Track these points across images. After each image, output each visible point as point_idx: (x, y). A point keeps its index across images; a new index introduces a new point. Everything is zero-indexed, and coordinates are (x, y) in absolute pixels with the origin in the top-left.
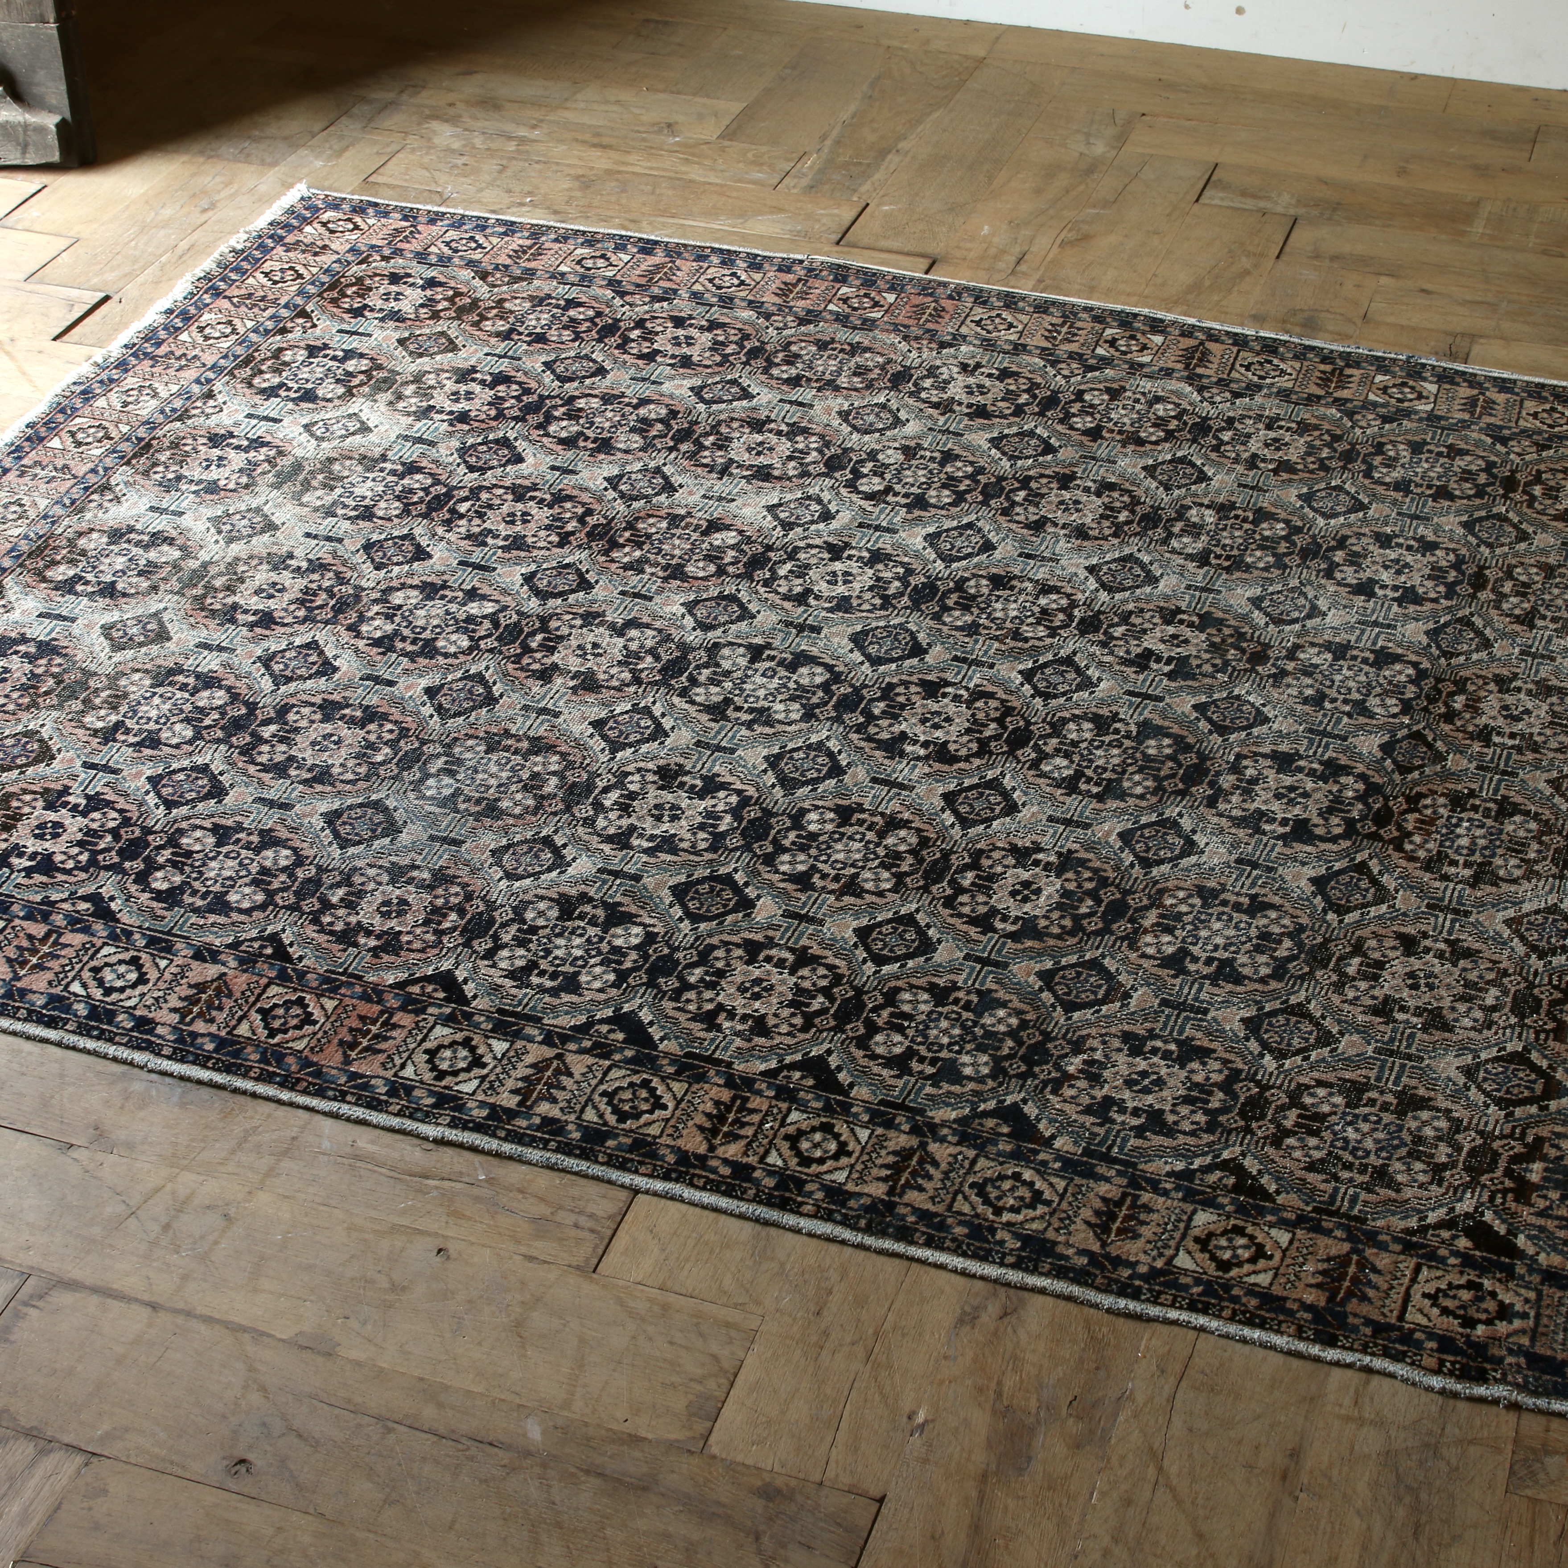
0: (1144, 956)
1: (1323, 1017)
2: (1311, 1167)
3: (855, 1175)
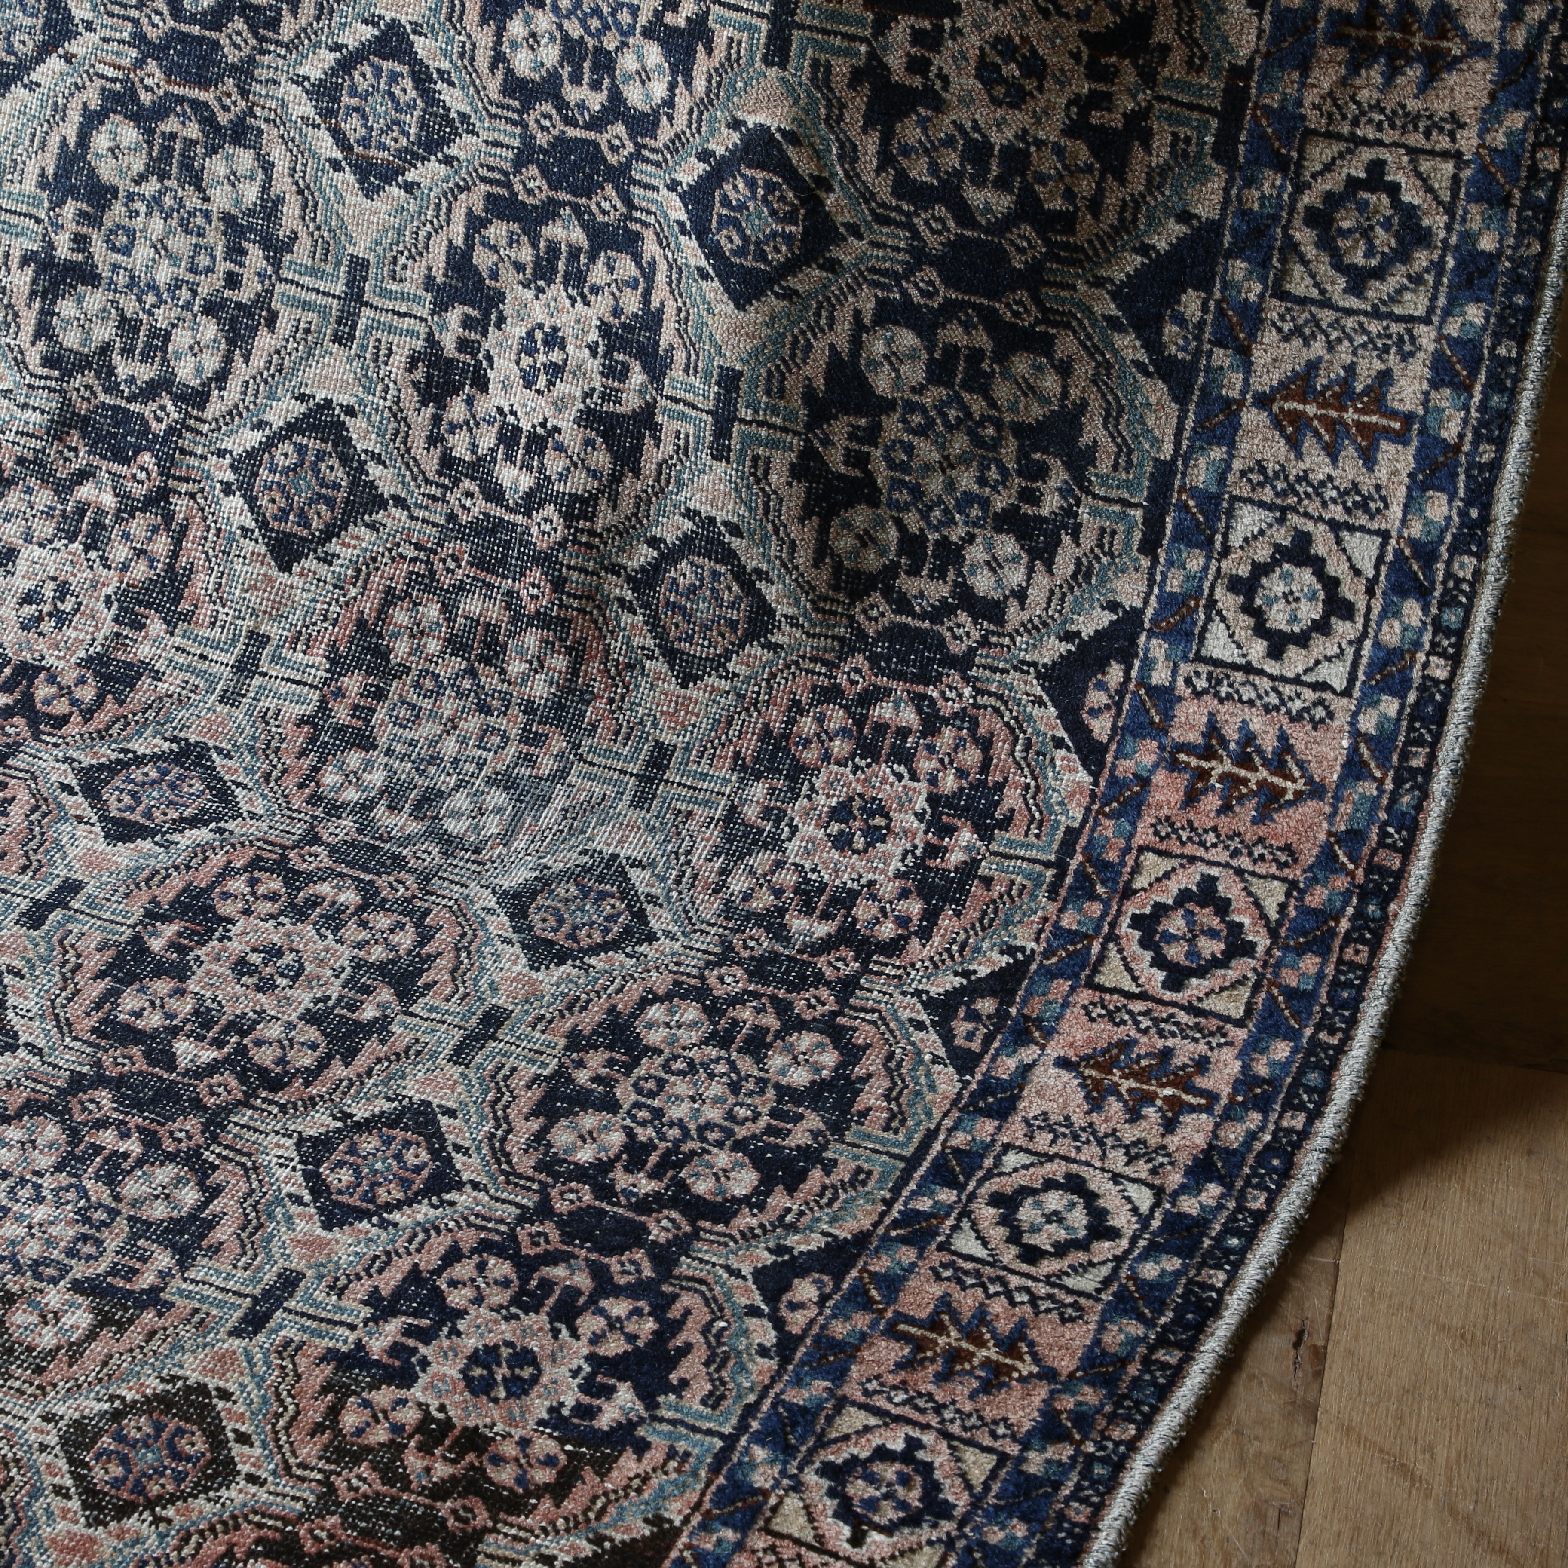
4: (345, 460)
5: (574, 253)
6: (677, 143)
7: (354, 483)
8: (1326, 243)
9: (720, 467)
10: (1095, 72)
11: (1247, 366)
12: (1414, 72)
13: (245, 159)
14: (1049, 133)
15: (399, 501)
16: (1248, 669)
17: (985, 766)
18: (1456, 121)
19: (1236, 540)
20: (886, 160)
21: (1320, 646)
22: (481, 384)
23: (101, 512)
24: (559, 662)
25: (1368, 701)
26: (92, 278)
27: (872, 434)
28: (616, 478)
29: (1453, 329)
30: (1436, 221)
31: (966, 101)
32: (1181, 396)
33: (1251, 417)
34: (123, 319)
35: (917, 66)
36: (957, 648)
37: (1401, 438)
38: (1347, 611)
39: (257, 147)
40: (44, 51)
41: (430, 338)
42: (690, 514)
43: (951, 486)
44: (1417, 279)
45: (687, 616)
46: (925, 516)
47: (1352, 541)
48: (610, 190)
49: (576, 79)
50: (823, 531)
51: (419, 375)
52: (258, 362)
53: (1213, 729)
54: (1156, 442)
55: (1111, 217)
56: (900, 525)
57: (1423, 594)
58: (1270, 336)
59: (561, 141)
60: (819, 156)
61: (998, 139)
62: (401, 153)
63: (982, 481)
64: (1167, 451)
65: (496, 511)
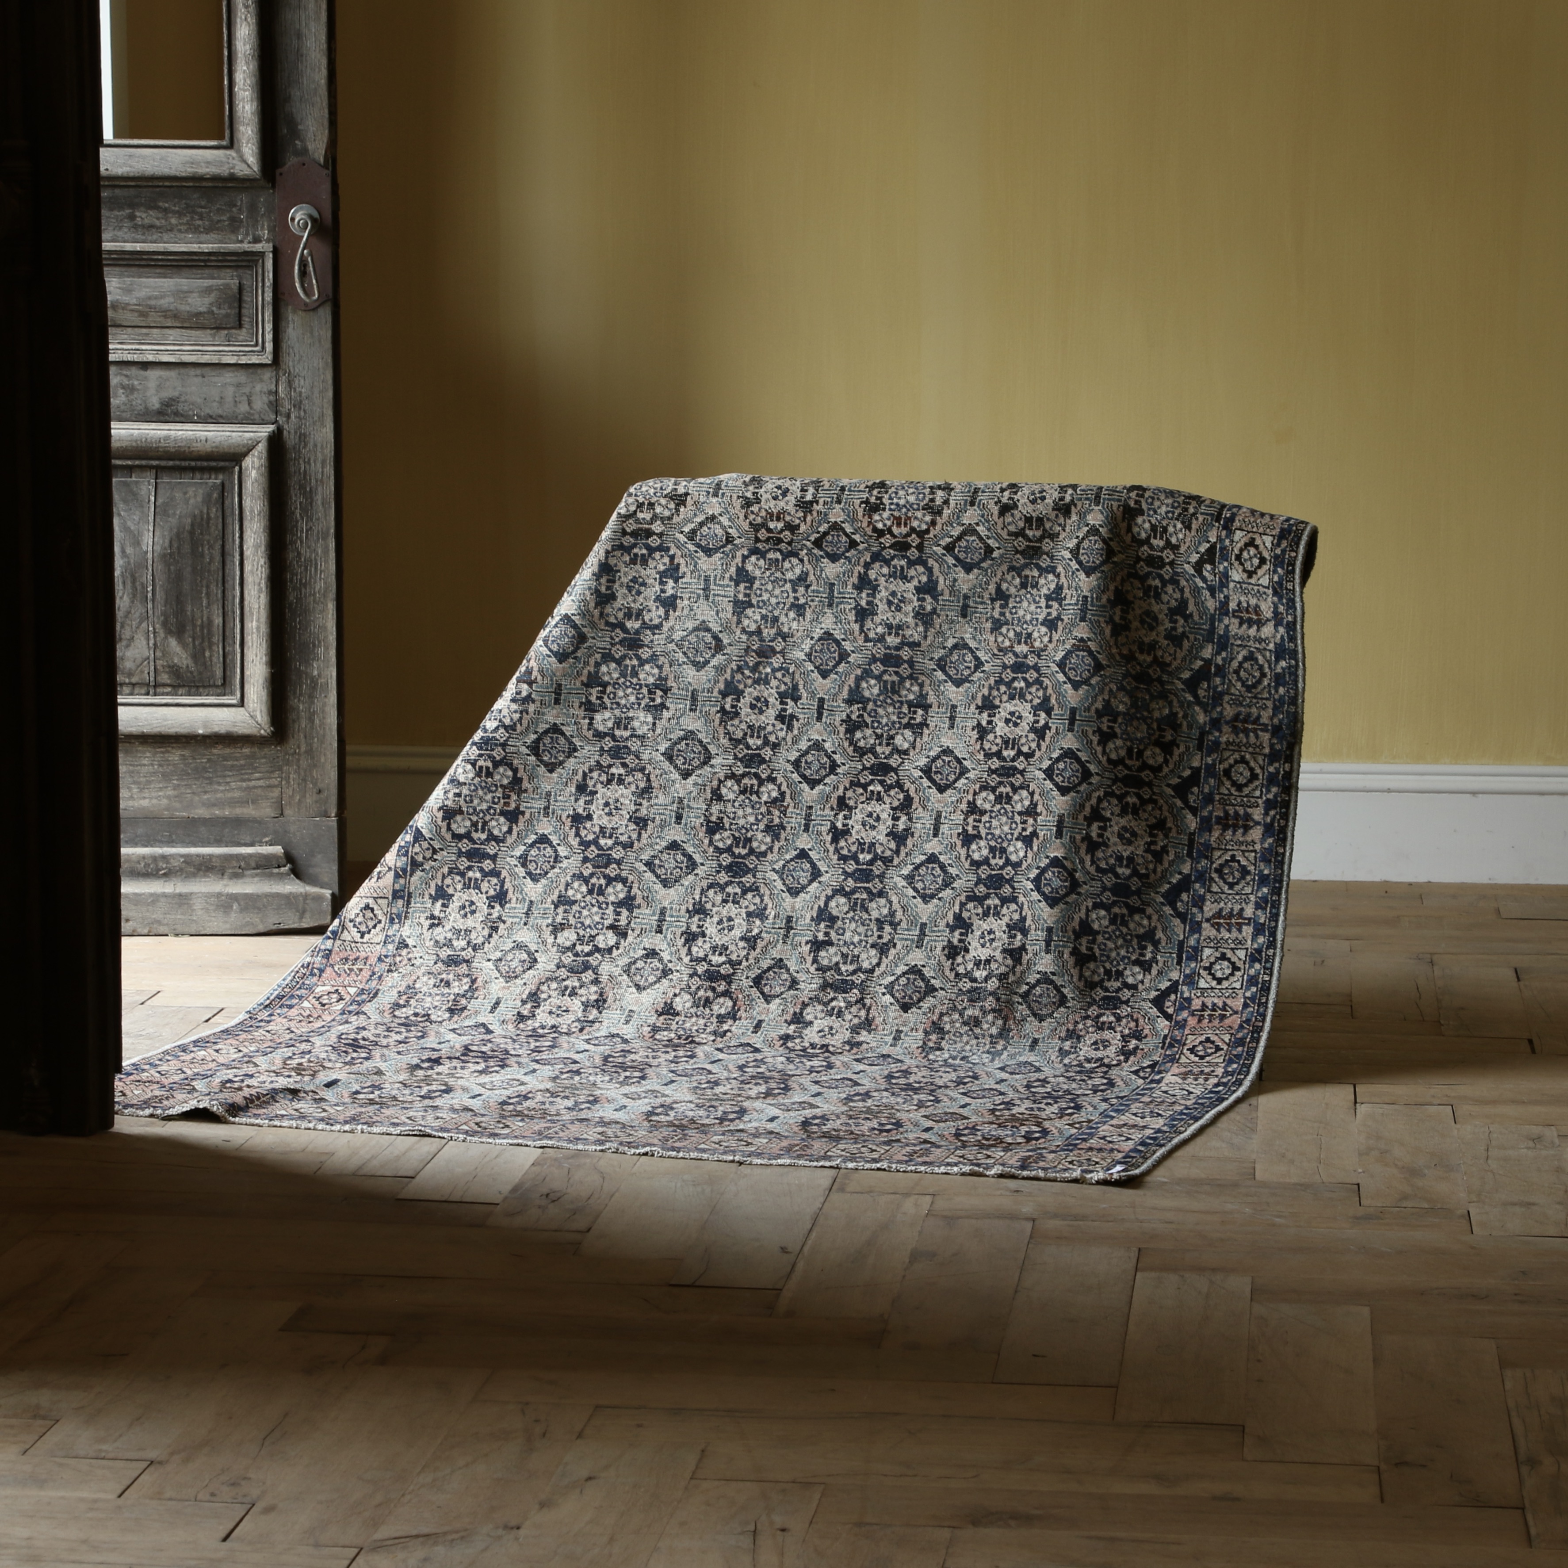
0: (1050, 641)
1: (1077, 537)
2: (1188, 527)
3: (1258, 750)
4: (923, 980)
5: (996, 907)
6: (1029, 867)
7: (926, 986)
8: (1221, 876)
9: (1048, 956)
10: (1151, 835)
11: (1202, 911)
12: (1241, 831)
13: (883, 901)
14: (1140, 852)
15: (942, 989)
16: (1212, 988)
17: (1137, 1026)
18: (1254, 842)
19: (1204, 957)
20: (1093, 862)
21: (1232, 979)
22: (967, 950)
23: (840, 1008)
24: (1000, 1022)
25: (1248, 989)
26: (831, 944)
27: (1094, 941)
28: (1014, 967)
29: (1260, 895)
30: (1251, 868)
31: (1115, 844)
32: (1184, 921)
33: (1205, 925)
34: (843, 954)
35: (1100, 836)
36: (1124, 999)
37: (1248, 924)
38: (1239, 969)
39: (887, 897)
40: (811, 882)
41: (949, 941)
42: (1039, 973)
43: (1118, 954)
44: (1248, 884)
45: (1039, 1003)
46: (1111, 963)
47: (1238, 952)
48: (1007, 886)
49: (994, 857)
50: (1081, 970)
51: (946, 952)
52: (891, 957)
53: (1204, 1004)
54: (1178, 935)
55: (1159, 874)
56: (1104, 967)
57: (1260, 961)
58: (1208, 903)
59: (990, 876)
60: (1073, 863)
61: (1125, 854)
62: (936, 890)
63: (1128, 952)
64: (1181, 937)
65: (975, 985)
